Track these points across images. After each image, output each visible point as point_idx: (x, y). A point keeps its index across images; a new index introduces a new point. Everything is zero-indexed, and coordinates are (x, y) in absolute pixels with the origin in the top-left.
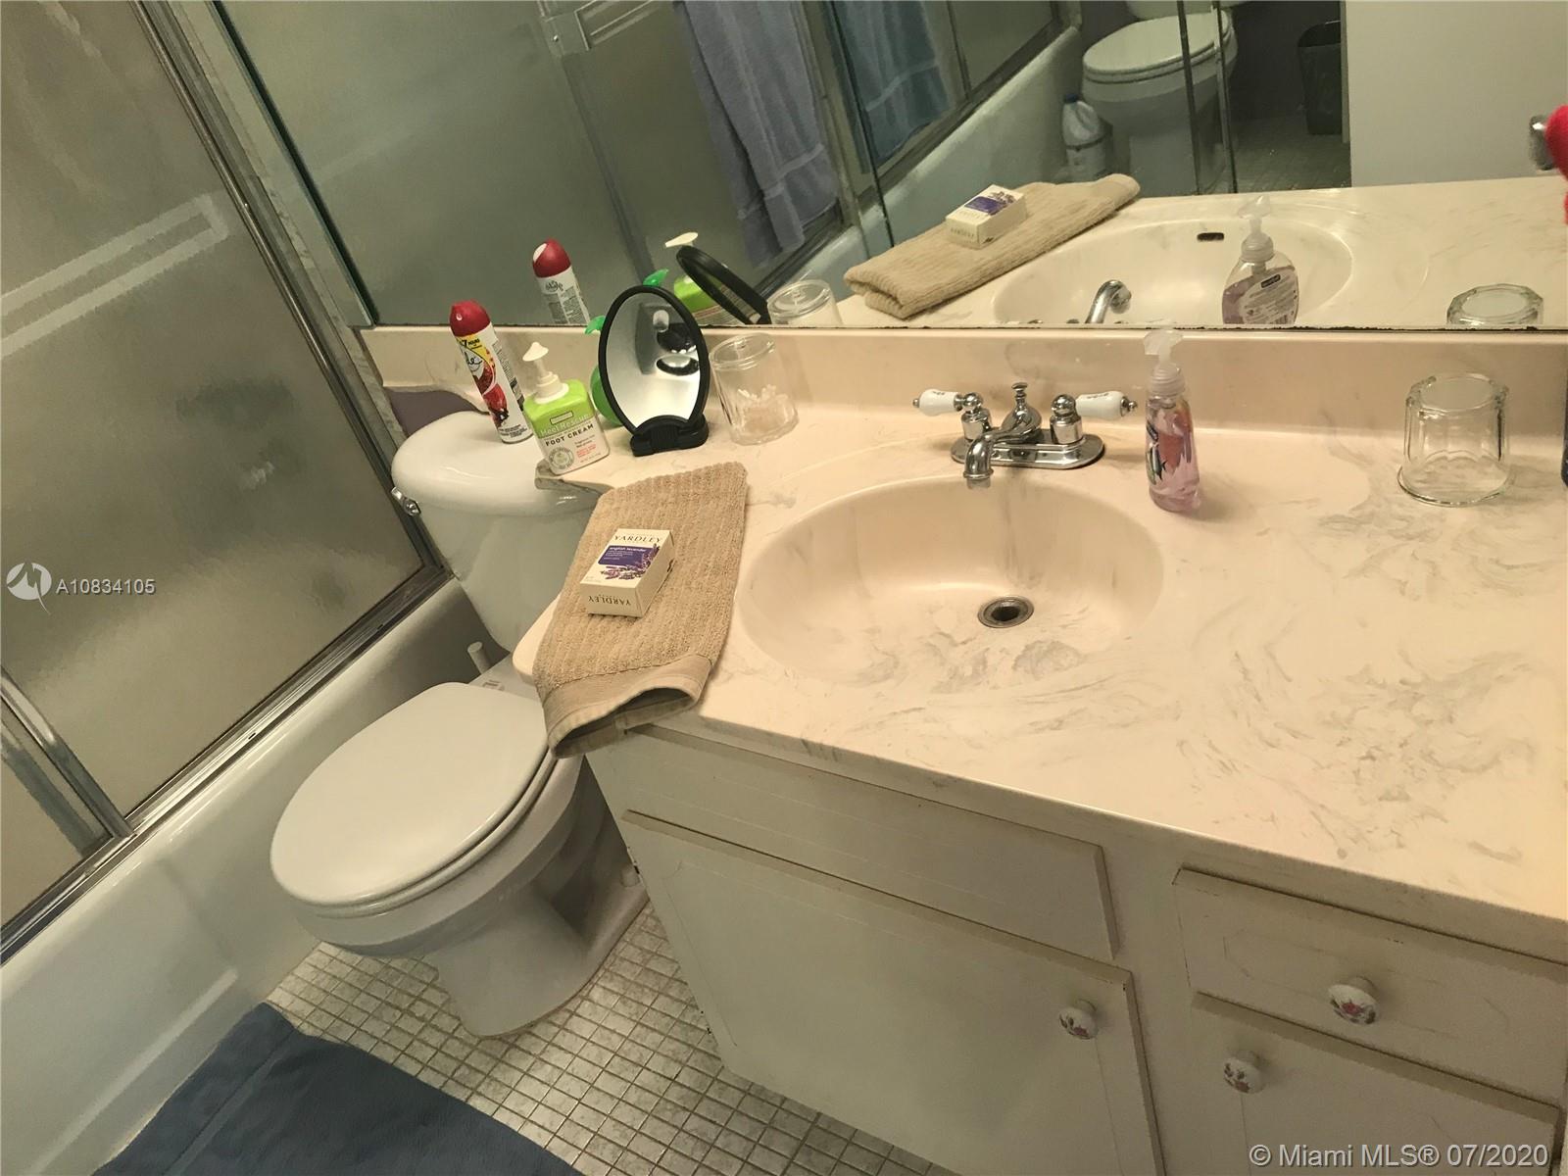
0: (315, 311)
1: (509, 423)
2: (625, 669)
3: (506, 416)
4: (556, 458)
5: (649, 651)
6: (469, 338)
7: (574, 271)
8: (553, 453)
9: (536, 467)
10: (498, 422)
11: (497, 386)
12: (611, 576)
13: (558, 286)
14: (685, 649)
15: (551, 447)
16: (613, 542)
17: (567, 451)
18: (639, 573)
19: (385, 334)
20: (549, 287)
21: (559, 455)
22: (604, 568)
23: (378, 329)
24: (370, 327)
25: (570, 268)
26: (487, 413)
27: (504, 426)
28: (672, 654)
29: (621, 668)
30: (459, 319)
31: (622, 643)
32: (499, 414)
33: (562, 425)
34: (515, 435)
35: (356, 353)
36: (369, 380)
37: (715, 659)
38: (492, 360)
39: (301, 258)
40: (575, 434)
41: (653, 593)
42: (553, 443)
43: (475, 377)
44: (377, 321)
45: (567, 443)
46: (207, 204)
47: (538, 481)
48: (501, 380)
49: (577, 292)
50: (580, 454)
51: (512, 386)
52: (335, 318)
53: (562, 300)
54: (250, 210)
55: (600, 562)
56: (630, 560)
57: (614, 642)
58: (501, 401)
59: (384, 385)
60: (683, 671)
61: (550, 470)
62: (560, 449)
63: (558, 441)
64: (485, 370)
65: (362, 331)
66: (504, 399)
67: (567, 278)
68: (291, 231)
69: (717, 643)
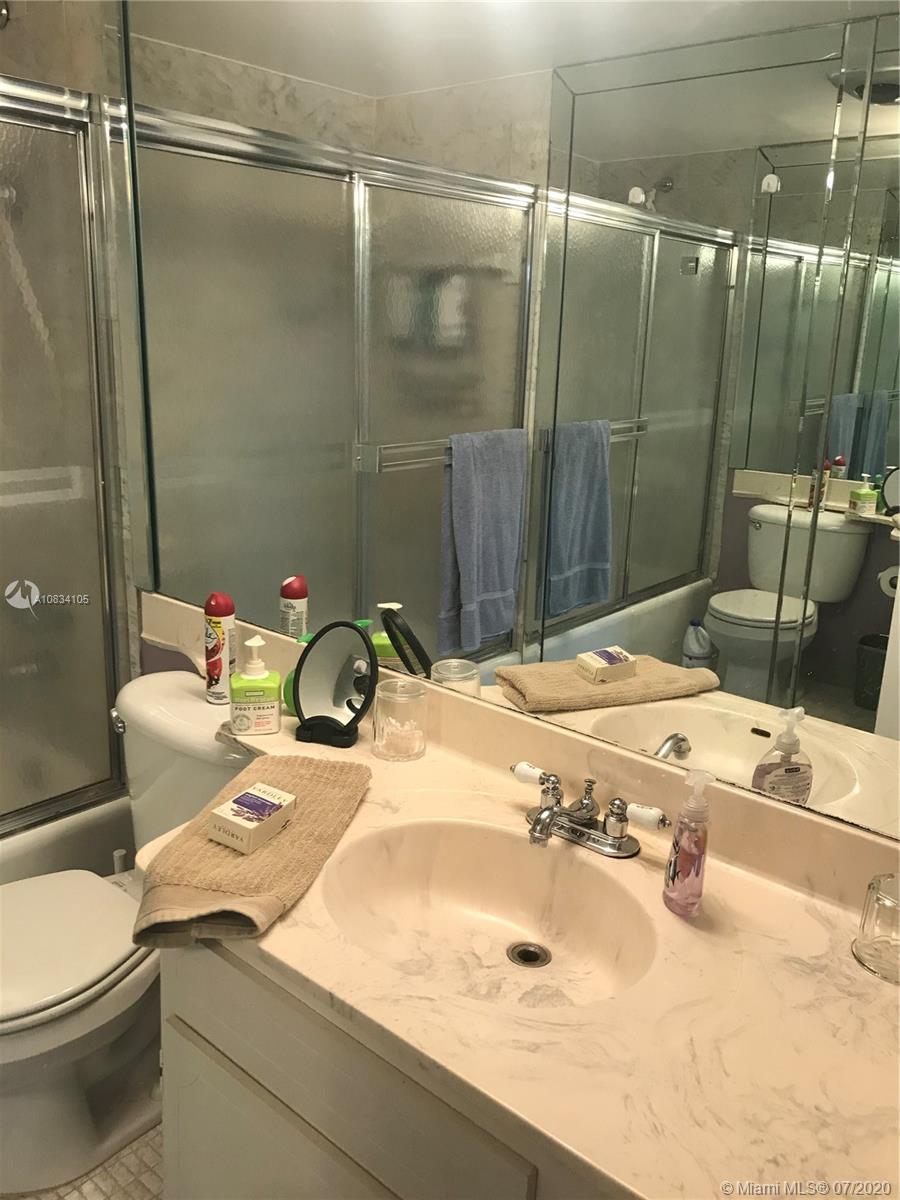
0: (117, 571)
1: (216, 689)
2: (216, 889)
3: (217, 683)
4: (238, 721)
5: (240, 882)
6: (215, 619)
7: (308, 602)
8: (237, 717)
9: (221, 723)
10: (210, 685)
11: (220, 659)
12: (237, 814)
13: (293, 608)
14: (269, 889)
15: (238, 712)
16: (250, 791)
17: (248, 718)
18: (259, 820)
19: (157, 599)
20: (286, 606)
21: (241, 720)
22: (235, 806)
23: (155, 595)
24: (150, 592)
25: (306, 599)
26: (204, 678)
27: (212, 689)
28: (258, 889)
29: (214, 887)
30: (213, 603)
31: (224, 868)
32: (212, 678)
33: (253, 699)
34: (218, 698)
35: (132, 607)
36: (133, 628)
37: (289, 905)
38: (224, 639)
39: (125, 531)
40: (259, 708)
41: (263, 838)
42: (241, 709)
43: (207, 648)
44: (156, 589)
45: (250, 713)
46: (76, 472)
47: (219, 734)
48: (224, 656)
49: (305, 616)
50: (257, 724)
51: (231, 663)
52: (129, 578)
53: (292, 618)
54: (104, 486)
55: (234, 802)
56: (257, 807)
57: (218, 866)
58: (217, 672)
59: (142, 635)
60: (260, 906)
61: (230, 729)
62: (244, 716)
63: (245, 709)
64: (216, 645)
65: (143, 593)
66: (220, 670)
67: (301, 605)
68: (125, 509)
69: (296, 894)
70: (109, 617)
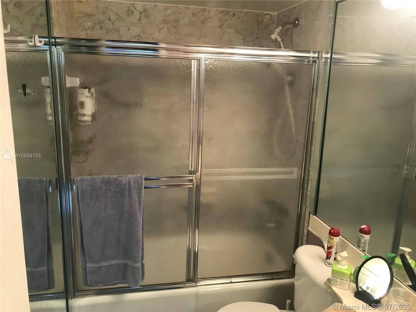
0: (304, 204)
1: (328, 261)
3: (329, 259)
4: (333, 281)
6: (333, 237)
7: (370, 236)
8: (333, 280)
9: (327, 278)
10: (327, 259)
11: (331, 251)
13: (364, 238)
15: (333, 278)
17: (337, 282)
19: (315, 218)
20: (361, 236)
21: (334, 281)
23: (315, 216)
24: (313, 215)
26: (326, 252)
30: (332, 231)
32: (328, 257)
33: (340, 275)
34: (329, 264)
35: (307, 217)
36: (306, 224)
38: (334, 245)
39: (308, 191)
40: (342, 279)
42: (335, 277)
43: (328, 246)
44: (315, 213)
45: (338, 280)
46: (295, 170)
47: (325, 283)
48: (333, 250)
49: (368, 241)
50: (340, 285)
51: (336, 253)
52: (307, 207)
53: (362, 241)
54: (304, 176)
58: (330, 255)
59: (308, 228)
61: (330, 282)
62: (335, 280)
63: (336, 278)
64: (331, 246)
65: (311, 214)
67: (367, 237)
68: (309, 184)
70: (299, 216)
